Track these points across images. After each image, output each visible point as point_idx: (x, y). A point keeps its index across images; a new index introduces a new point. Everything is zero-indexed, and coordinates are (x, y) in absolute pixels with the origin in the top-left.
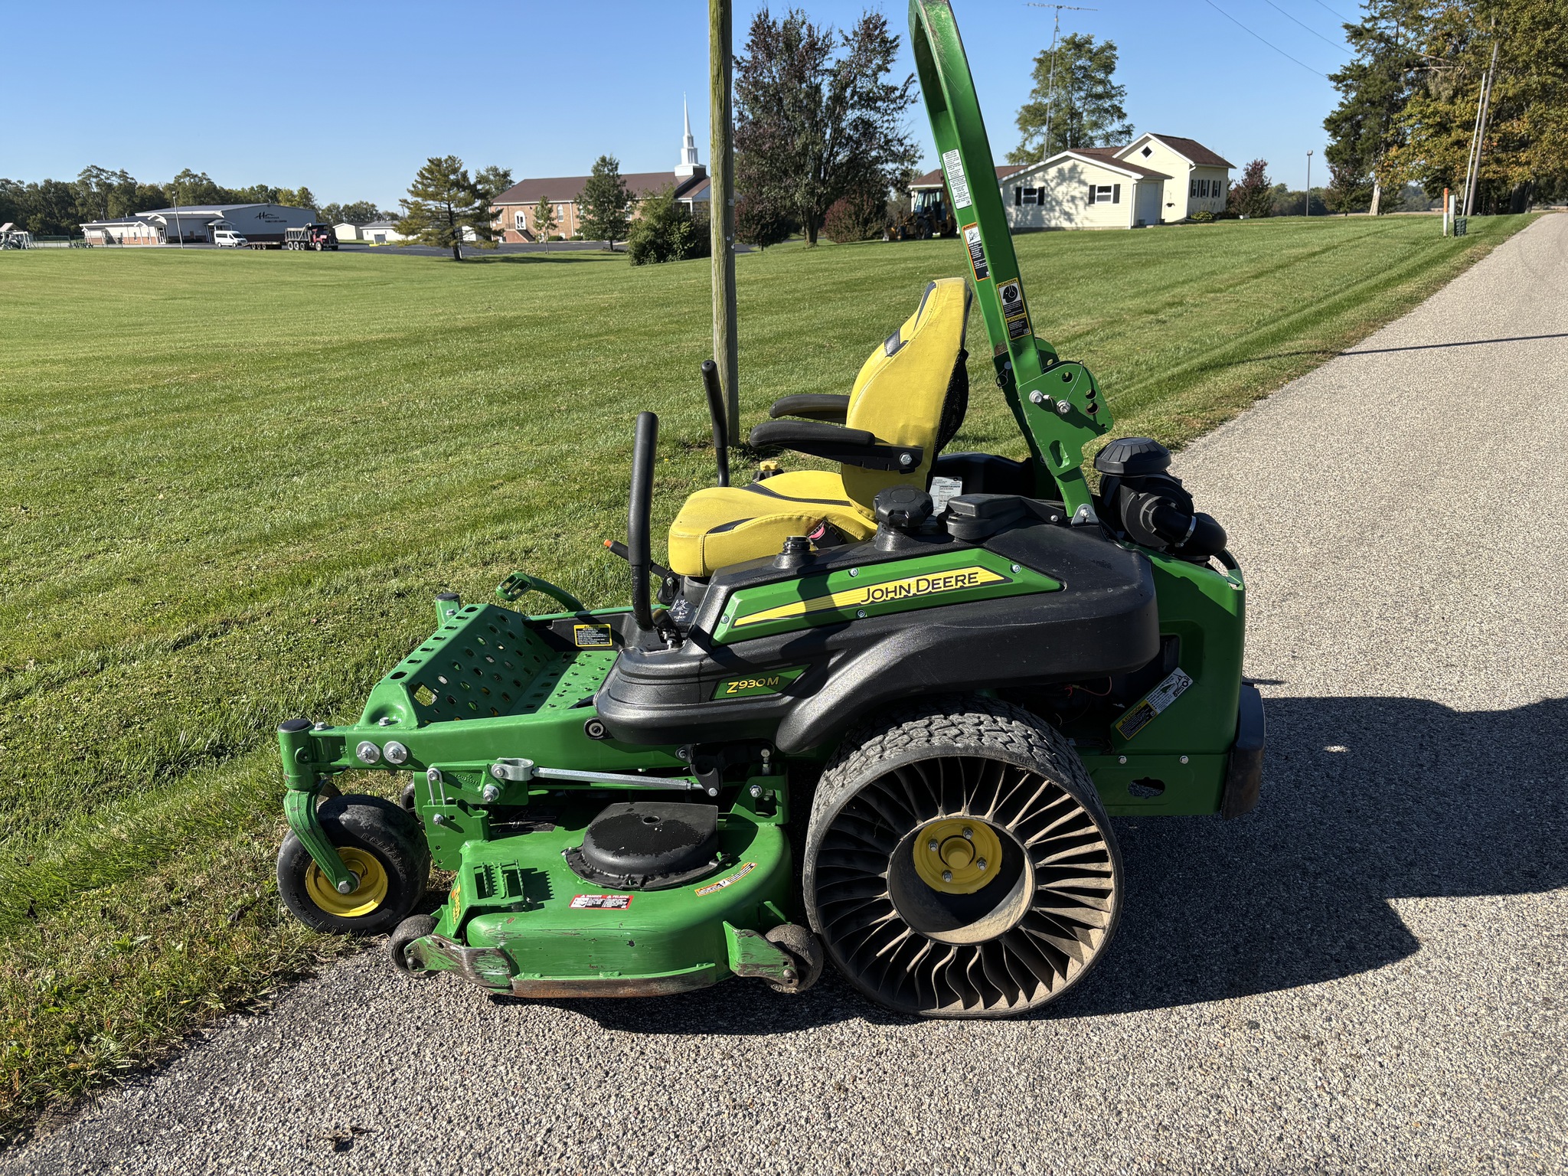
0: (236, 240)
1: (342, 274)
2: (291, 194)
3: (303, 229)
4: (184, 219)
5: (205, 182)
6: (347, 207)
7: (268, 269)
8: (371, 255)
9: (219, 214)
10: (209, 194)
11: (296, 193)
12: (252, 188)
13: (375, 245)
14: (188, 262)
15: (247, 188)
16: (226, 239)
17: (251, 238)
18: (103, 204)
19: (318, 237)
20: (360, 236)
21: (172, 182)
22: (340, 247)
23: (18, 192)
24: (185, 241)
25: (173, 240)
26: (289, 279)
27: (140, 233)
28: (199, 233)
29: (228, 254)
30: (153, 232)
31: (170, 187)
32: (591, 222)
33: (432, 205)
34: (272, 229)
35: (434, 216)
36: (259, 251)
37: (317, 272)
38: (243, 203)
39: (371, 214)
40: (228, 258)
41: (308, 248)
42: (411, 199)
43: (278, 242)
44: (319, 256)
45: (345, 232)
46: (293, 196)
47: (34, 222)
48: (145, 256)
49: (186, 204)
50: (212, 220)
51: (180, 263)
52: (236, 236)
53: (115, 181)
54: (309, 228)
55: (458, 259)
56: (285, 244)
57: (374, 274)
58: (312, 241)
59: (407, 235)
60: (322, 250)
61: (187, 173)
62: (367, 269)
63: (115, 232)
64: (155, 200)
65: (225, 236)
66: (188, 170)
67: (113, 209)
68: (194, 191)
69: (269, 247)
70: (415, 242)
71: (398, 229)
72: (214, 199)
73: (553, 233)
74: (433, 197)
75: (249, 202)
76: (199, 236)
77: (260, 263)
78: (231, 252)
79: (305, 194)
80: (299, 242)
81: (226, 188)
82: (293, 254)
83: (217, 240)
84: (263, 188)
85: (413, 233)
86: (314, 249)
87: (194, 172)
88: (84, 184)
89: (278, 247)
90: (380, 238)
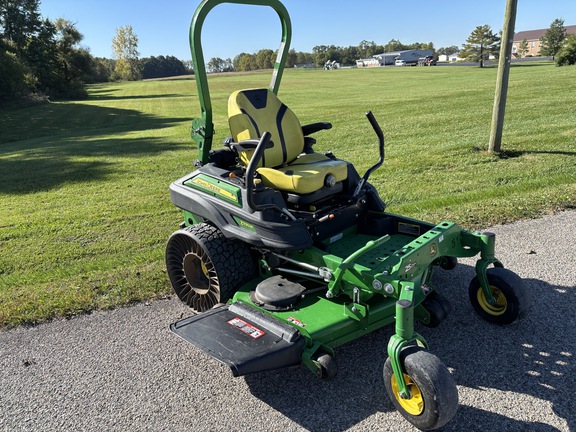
1: (433, 75)
2: (426, 45)
3: (424, 58)
4: (388, 57)
8: (447, 67)
9: (399, 54)
10: (399, 47)
11: (428, 45)
13: (452, 63)
15: (412, 44)
16: (399, 63)
17: (407, 62)
18: (365, 54)
19: (429, 61)
20: (448, 59)
21: (387, 44)
22: (437, 64)
23: (341, 50)
24: (385, 65)
25: (382, 64)
26: (413, 77)
27: (373, 62)
28: (391, 61)
29: (397, 69)
30: (377, 62)
31: (387, 46)
32: (545, 49)
33: (475, 45)
34: (413, 58)
35: (475, 50)
38: (409, 50)
41: (426, 65)
42: (467, 43)
43: (414, 63)
44: (430, 68)
45: (442, 58)
47: (344, 60)
48: (373, 71)
49: (391, 51)
50: (396, 57)
52: (403, 62)
53: (370, 45)
54: (427, 58)
55: (482, 66)
56: (418, 64)
58: (427, 62)
59: (463, 58)
60: (430, 65)
61: (393, 41)
62: (443, 72)
63: (366, 63)
64: (380, 51)
66: (393, 39)
67: (368, 54)
68: (394, 47)
69: (412, 65)
70: (465, 61)
71: (459, 56)
72: (399, 49)
73: (528, 54)
74: (476, 42)
76: (390, 63)
78: (399, 68)
79: (431, 44)
80: (423, 63)
82: (420, 68)
83: (396, 64)
84: (417, 44)
85: (465, 57)
86: (428, 65)
87: (395, 40)
88: (361, 47)
90: (454, 60)
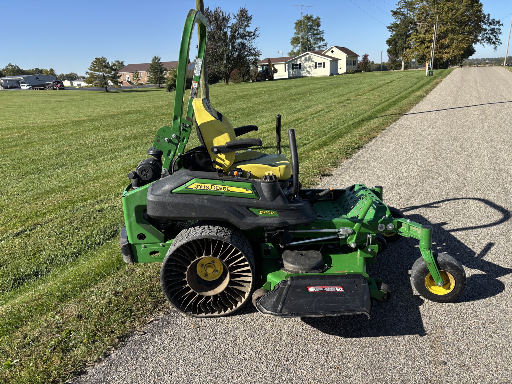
0: (28, 87)
1: (66, 97)
2: (47, 71)
3: (52, 83)
4: (9, 81)
5: (16, 68)
6: (67, 75)
7: (40, 96)
8: (77, 91)
9: (22, 78)
10: (18, 72)
11: (49, 70)
12: (33, 69)
13: (78, 87)
14: (12, 95)
15: (31, 69)
16: (25, 87)
17: (33, 86)
19: (57, 85)
20: (72, 84)
21: (5, 68)
22: (65, 88)
24: (10, 88)
25: (6, 88)
26: (48, 100)
28: (15, 85)
29: (26, 92)
31: (4, 70)
32: (152, 78)
33: (97, 73)
35: (98, 77)
36: (36, 91)
37: (57, 97)
38: (30, 74)
39: (76, 77)
40: (26, 93)
41: (54, 89)
42: (89, 71)
43: (43, 87)
44: (58, 92)
45: (67, 83)
46: (48, 72)
49: (10, 75)
50: (19, 81)
51: (9, 95)
52: (28, 86)
54: (54, 82)
55: (107, 91)
56: (46, 88)
57: (78, 97)
58: (55, 86)
59: (89, 83)
60: (59, 89)
61: (10, 65)
62: (76, 96)
65: (24, 86)
66: (10, 64)
68: (13, 71)
69: (40, 89)
70: (92, 86)
71: (85, 82)
72: (20, 73)
73: (139, 82)
74: (97, 71)
75: (32, 74)
76: (15, 86)
77: (37, 95)
78: (27, 91)
79: (52, 71)
80: (51, 87)
81: (24, 69)
82: (48, 91)
83: (22, 87)
84: (37, 69)
85: (91, 83)
86: (56, 89)
87: (12, 64)
89: (43, 89)
90: (79, 85)
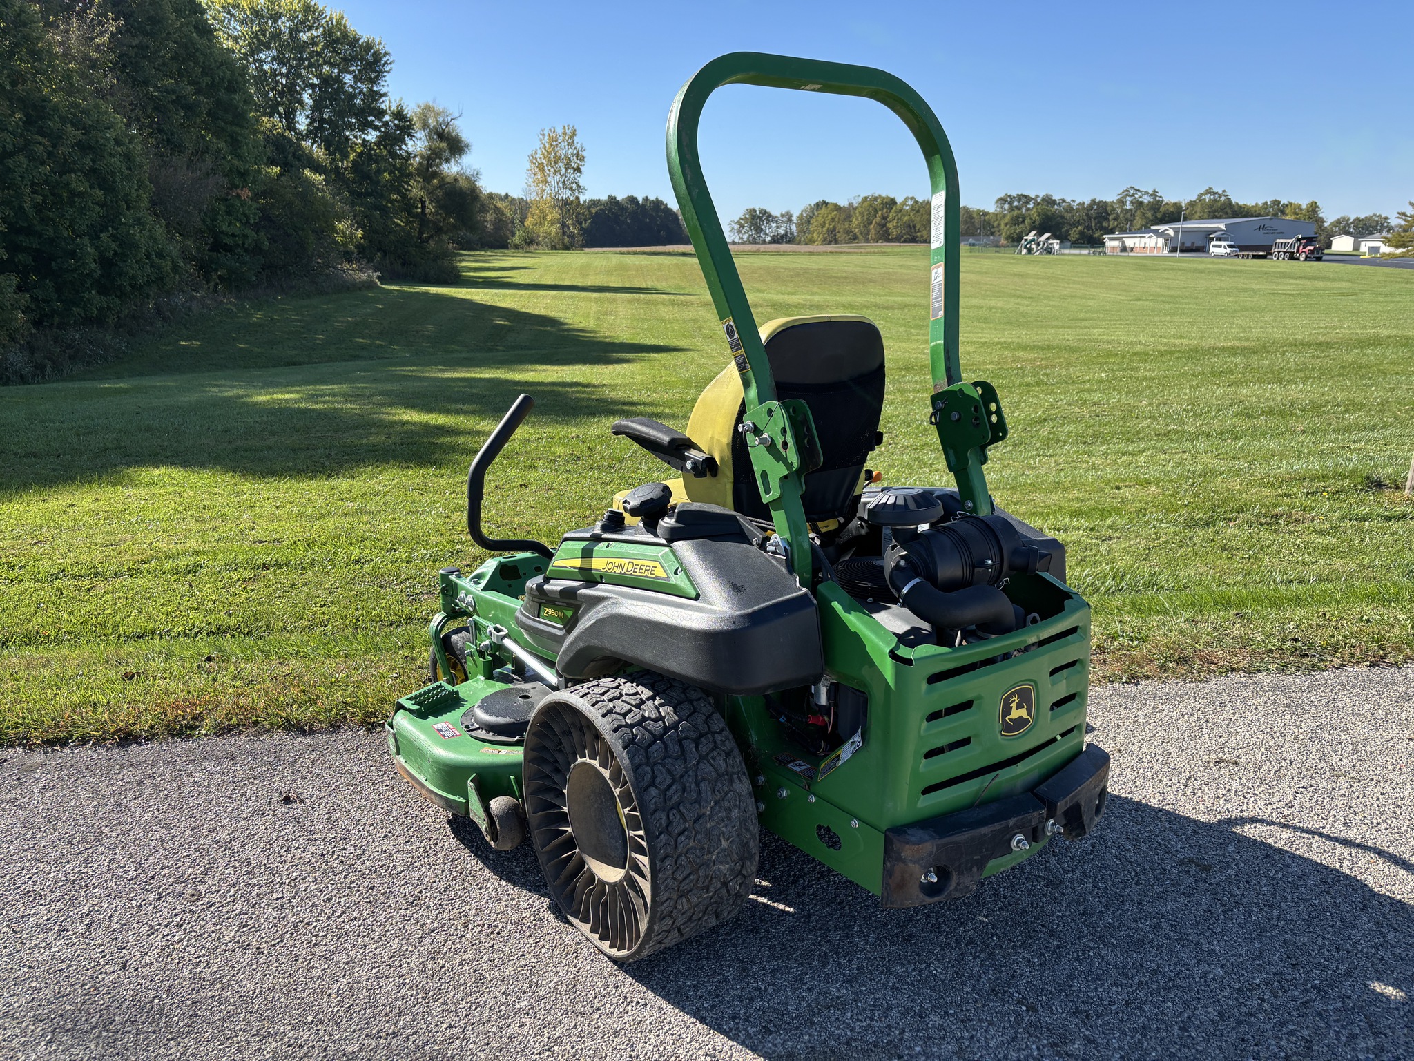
0: (1228, 250)
1: (1309, 284)
2: (1299, 207)
3: (1291, 241)
4: (1187, 232)
5: (1223, 198)
6: (1358, 219)
7: (1240, 277)
8: (1353, 266)
9: (1222, 226)
10: (1222, 208)
11: (1304, 207)
12: (1266, 203)
13: (1367, 257)
14: (1172, 269)
15: (1261, 203)
16: (1220, 249)
17: (1242, 248)
18: (1131, 220)
19: (1304, 248)
20: (1356, 247)
21: (1194, 199)
22: (1324, 258)
23: (1070, 209)
24: (1182, 251)
25: (1174, 250)
26: (1254, 286)
27: (1149, 243)
28: (1199, 243)
29: (1213, 263)
30: (1161, 242)
31: (1192, 204)
34: (1260, 239)
36: (1245, 261)
37: (1287, 281)
38: (1252, 216)
39: (1382, 226)
40: (1211, 266)
41: (1292, 258)
43: (1264, 252)
44: (1301, 266)
45: (1342, 244)
46: (1301, 209)
47: (1074, 234)
48: (1146, 264)
49: (1201, 218)
50: (1214, 232)
51: (1165, 269)
52: (1230, 246)
53: (1146, 199)
54: (1299, 240)
56: (1271, 254)
57: (1345, 285)
58: (1298, 251)
59: (1397, 247)
60: (1305, 260)
61: (1209, 191)
62: (1342, 280)
63: (1129, 243)
64: (1173, 215)
65: (1220, 246)
66: (1211, 188)
67: (1138, 222)
68: (1211, 207)
69: (1254, 257)
70: (1402, 256)
71: (1387, 242)
72: (1226, 213)
75: (1259, 215)
76: (1195, 246)
77: (1235, 271)
78: (1222, 260)
79: (1314, 207)
80: (1285, 253)
81: (1241, 203)
82: (1276, 264)
83: (1212, 250)
84: (1277, 203)
85: (1403, 245)
86: (1298, 259)
87: (1215, 190)
88: (1122, 202)
89: (1264, 257)
90: (1374, 250)
